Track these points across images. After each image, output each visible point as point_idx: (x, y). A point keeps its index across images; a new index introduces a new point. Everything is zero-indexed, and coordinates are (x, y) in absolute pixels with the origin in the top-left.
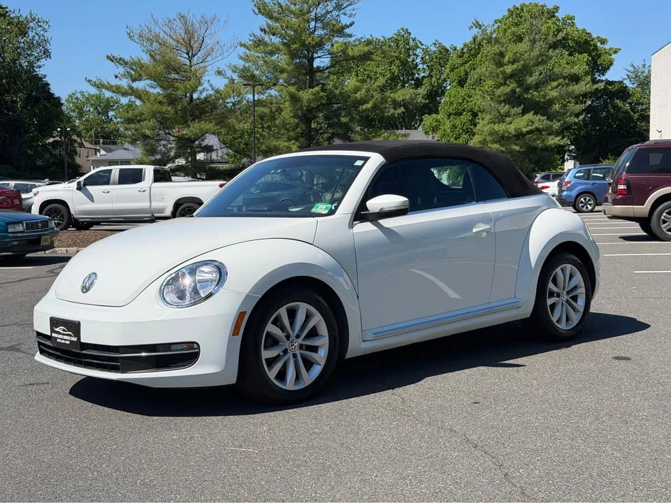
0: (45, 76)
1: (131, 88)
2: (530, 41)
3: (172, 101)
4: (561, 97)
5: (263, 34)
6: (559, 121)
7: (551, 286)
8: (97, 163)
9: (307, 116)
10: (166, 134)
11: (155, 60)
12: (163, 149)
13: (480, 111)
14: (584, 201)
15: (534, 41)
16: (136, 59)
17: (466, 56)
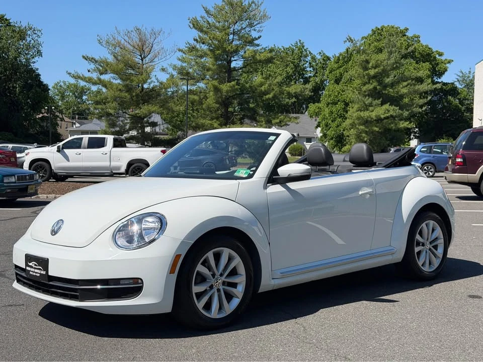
0: (37, 69)
1: (100, 79)
2: (388, 52)
3: (129, 89)
4: (410, 93)
5: (195, 43)
6: (408, 110)
7: (418, 237)
8: (73, 133)
9: (225, 103)
10: (123, 113)
11: (117, 59)
12: (121, 123)
13: (351, 102)
14: (427, 169)
15: (391, 53)
16: (104, 59)
17: (341, 62)
